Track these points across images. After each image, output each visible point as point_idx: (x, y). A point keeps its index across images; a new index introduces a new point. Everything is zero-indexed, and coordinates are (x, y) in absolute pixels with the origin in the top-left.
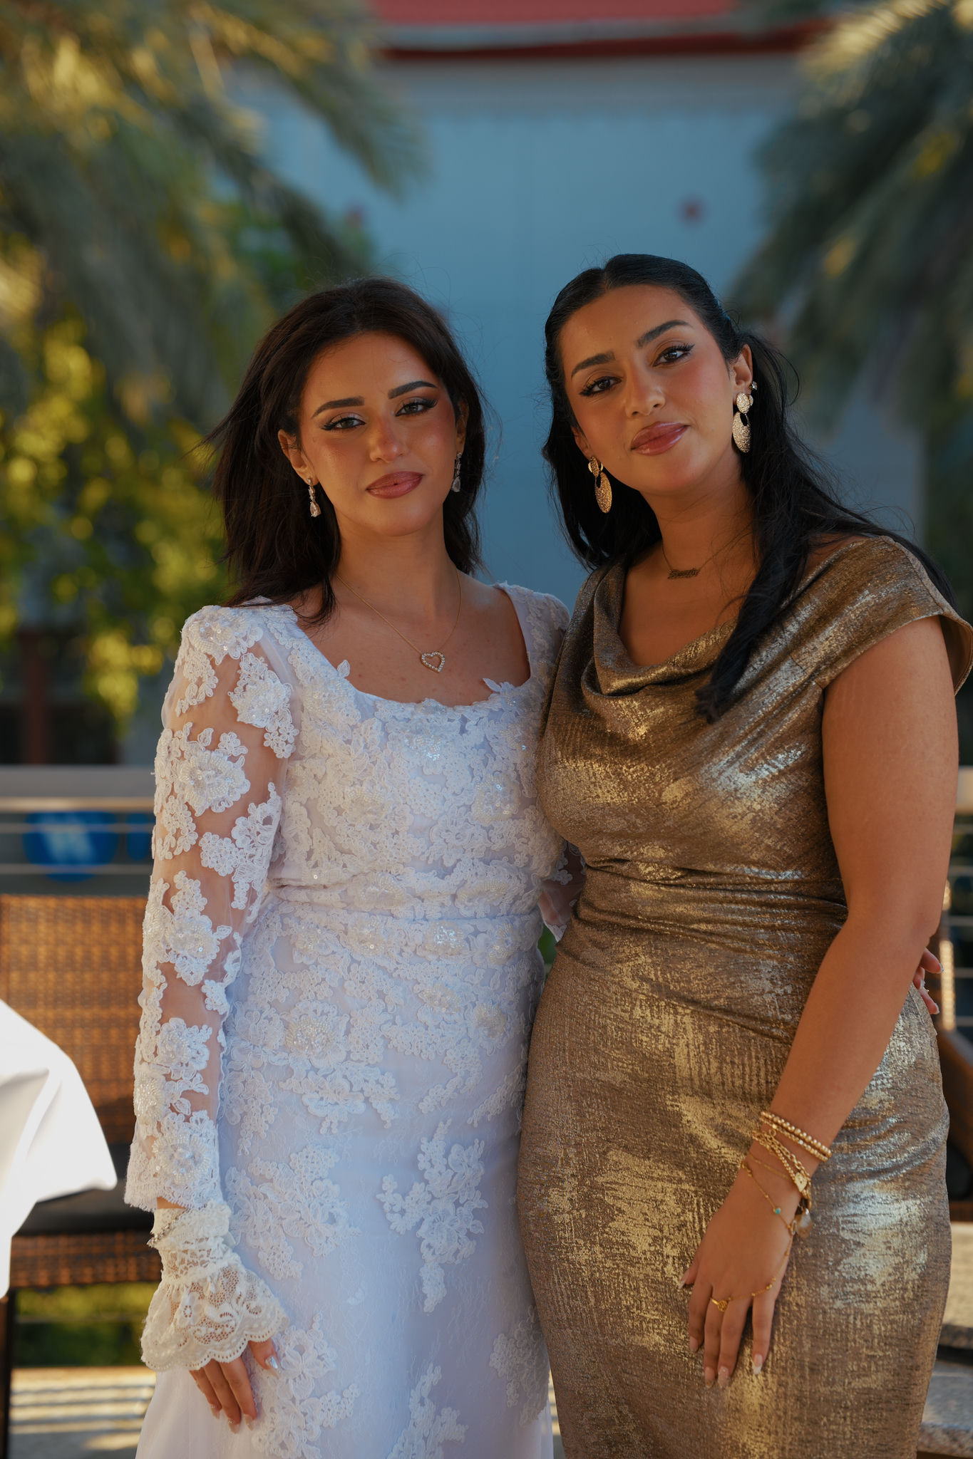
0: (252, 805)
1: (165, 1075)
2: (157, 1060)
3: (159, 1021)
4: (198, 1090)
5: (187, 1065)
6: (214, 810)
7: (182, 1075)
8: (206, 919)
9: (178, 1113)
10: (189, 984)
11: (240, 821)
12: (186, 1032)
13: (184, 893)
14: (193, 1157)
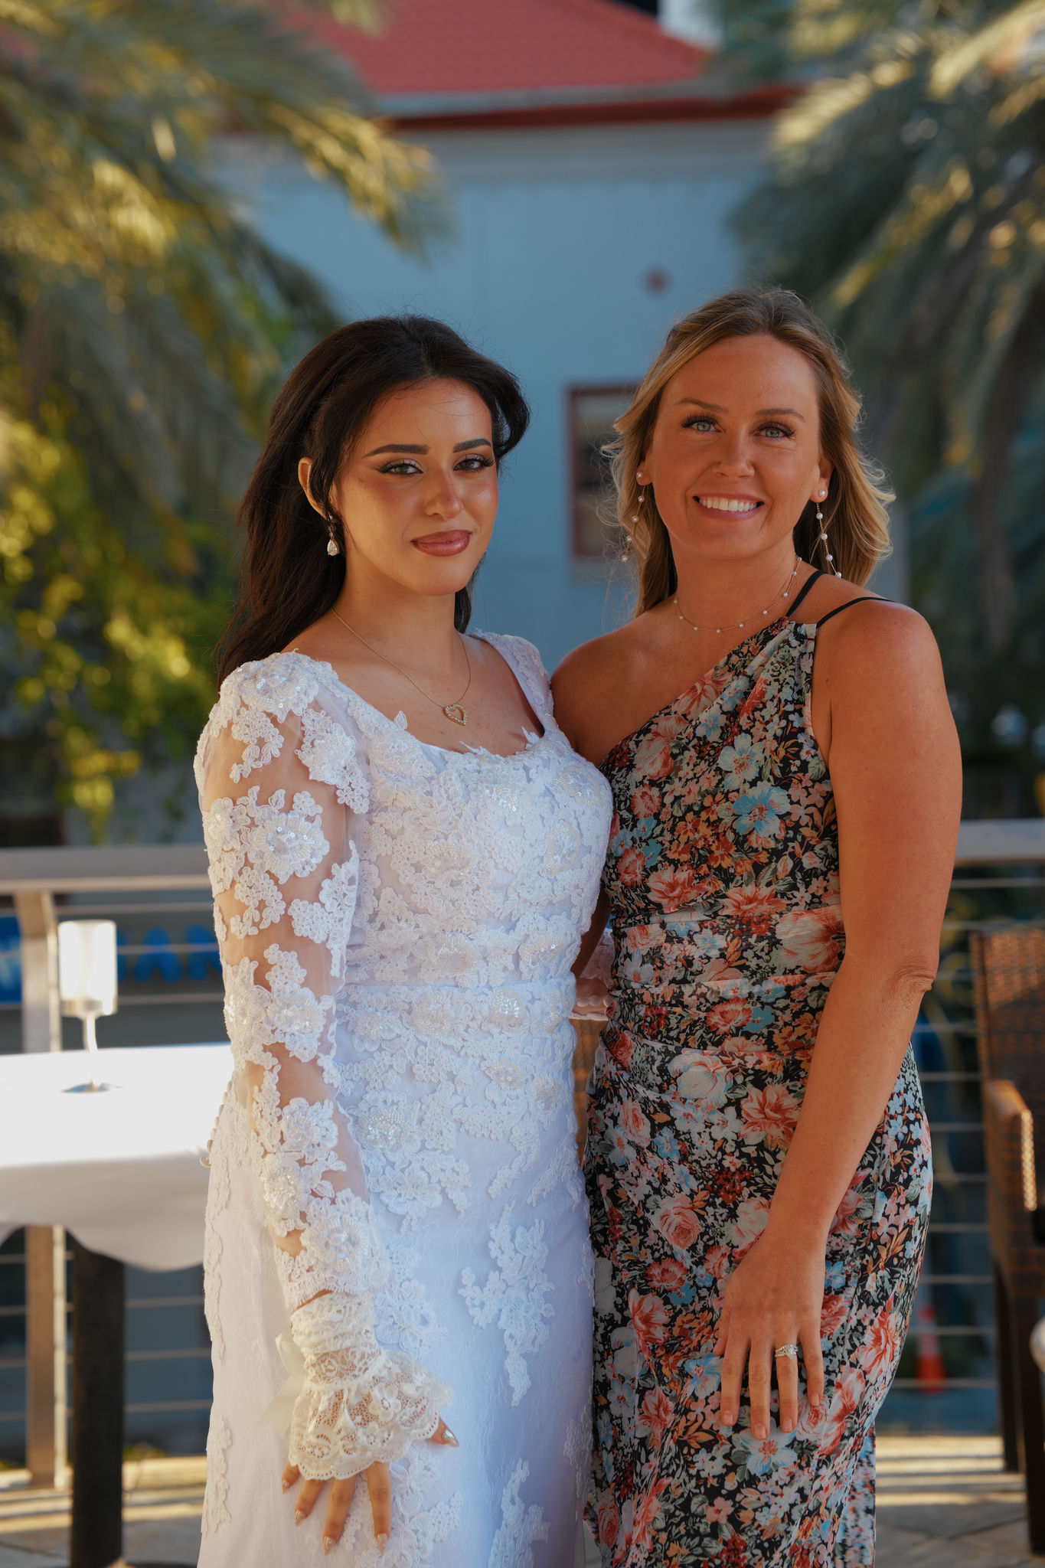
0: (335, 866)
1: (298, 1161)
2: (285, 1147)
3: (278, 1106)
4: (335, 1169)
5: (319, 1145)
6: (298, 875)
7: (317, 1157)
8: (307, 991)
9: (322, 1198)
10: (303, 1060)
11: (326, 883)
12: (310, 1110)
13: (281, 967)
14: (349, 1239)
